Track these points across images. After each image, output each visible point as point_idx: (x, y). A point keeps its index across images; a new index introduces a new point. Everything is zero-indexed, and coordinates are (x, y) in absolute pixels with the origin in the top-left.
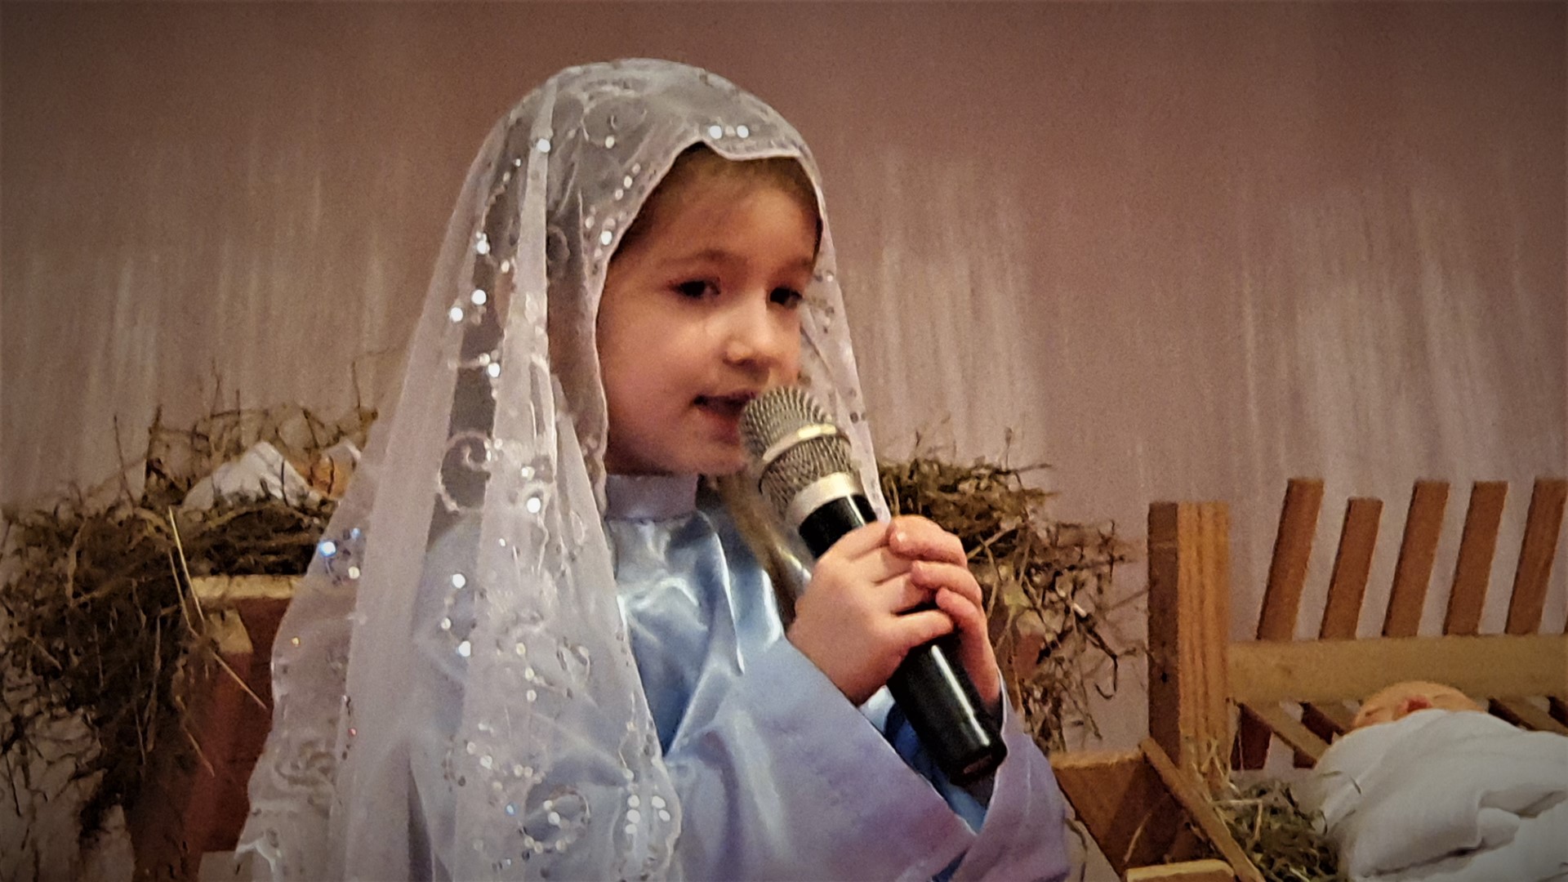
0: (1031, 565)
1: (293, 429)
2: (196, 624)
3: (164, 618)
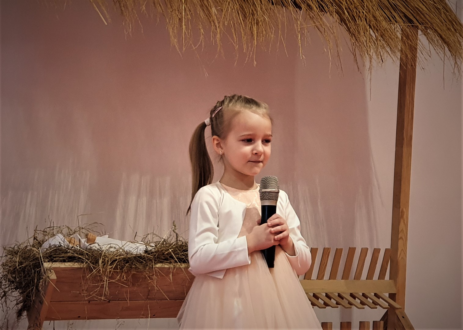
1: (65, 231)
2: (45, 272)
3: (37, 271)
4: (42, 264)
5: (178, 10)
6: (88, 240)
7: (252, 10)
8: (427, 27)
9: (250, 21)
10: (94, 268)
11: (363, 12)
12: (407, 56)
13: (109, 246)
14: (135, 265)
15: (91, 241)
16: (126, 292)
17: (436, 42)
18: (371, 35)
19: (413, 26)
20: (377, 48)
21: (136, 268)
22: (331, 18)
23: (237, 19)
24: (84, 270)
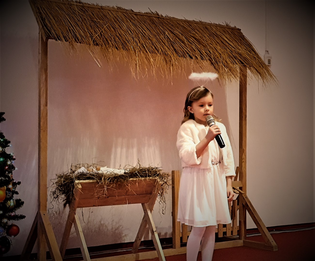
0: (160, 177)
1: (86, 166)
2: (76, 185)
3: (72, 185)
4: (75, 181)
5: (135, 60)
6: (97, 169)
7: (170, 59)
8: (251, 66)
9: (169, 64)
10: (100, 182)
11: (221, 60)
12: (241, 79)
13: (107, 171)
14: (119, 179)
15: (98, 169)
16: (116, 193)
17: (254, 72)
18: (225, 70)
19: (244, 65)
20: (228, 75)
21: (120, 181)
22: (207, 63)
23: (163, 64)
24: (95, 183)
